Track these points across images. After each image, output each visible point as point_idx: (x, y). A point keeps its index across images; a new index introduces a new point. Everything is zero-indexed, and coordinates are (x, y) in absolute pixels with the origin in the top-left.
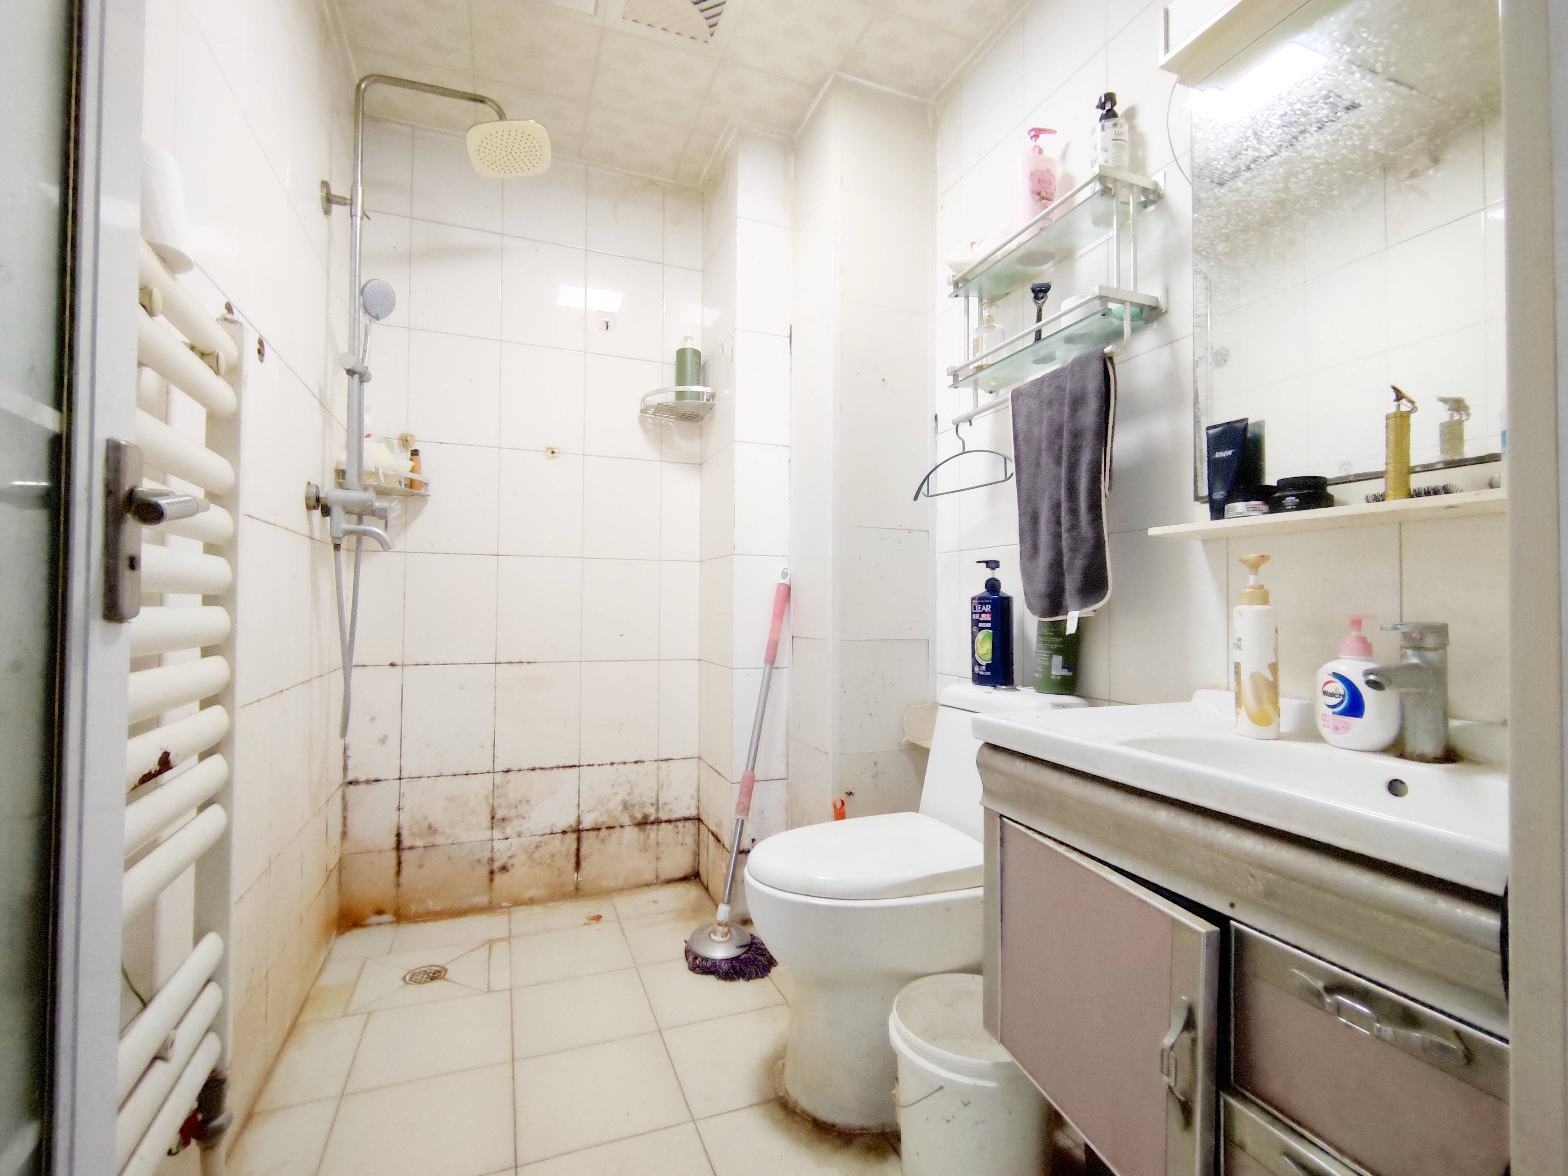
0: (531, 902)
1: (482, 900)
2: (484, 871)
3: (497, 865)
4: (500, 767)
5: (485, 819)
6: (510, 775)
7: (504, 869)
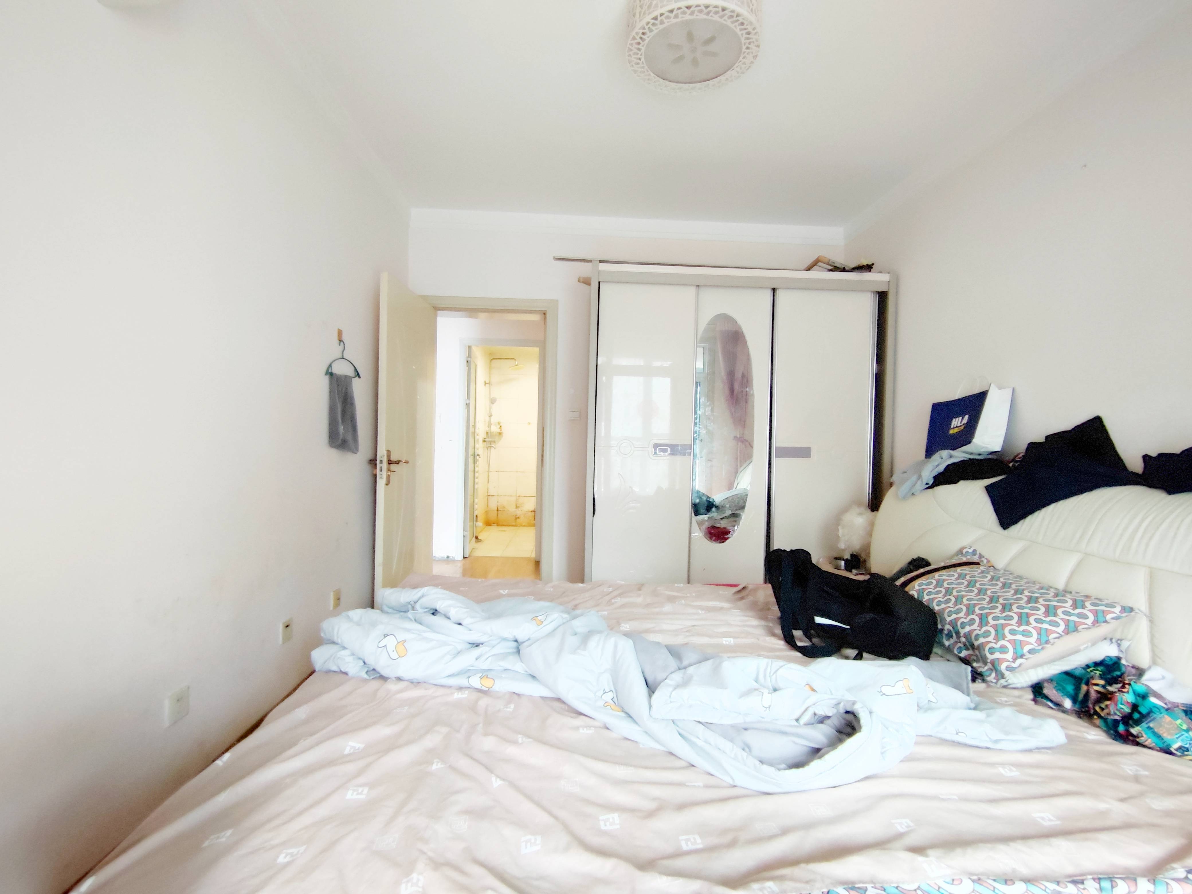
0: (524, 526)
1: (514, 524)
2: (515, 518)
3: (517, 517)
4: (518, 495)
5: (515, 506)
6: (520, 497)
7: (518, 518)
